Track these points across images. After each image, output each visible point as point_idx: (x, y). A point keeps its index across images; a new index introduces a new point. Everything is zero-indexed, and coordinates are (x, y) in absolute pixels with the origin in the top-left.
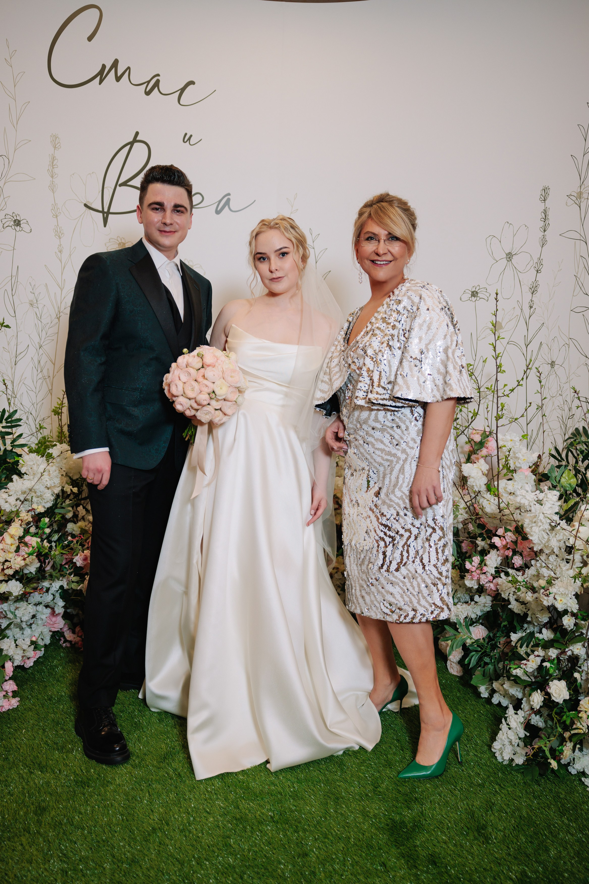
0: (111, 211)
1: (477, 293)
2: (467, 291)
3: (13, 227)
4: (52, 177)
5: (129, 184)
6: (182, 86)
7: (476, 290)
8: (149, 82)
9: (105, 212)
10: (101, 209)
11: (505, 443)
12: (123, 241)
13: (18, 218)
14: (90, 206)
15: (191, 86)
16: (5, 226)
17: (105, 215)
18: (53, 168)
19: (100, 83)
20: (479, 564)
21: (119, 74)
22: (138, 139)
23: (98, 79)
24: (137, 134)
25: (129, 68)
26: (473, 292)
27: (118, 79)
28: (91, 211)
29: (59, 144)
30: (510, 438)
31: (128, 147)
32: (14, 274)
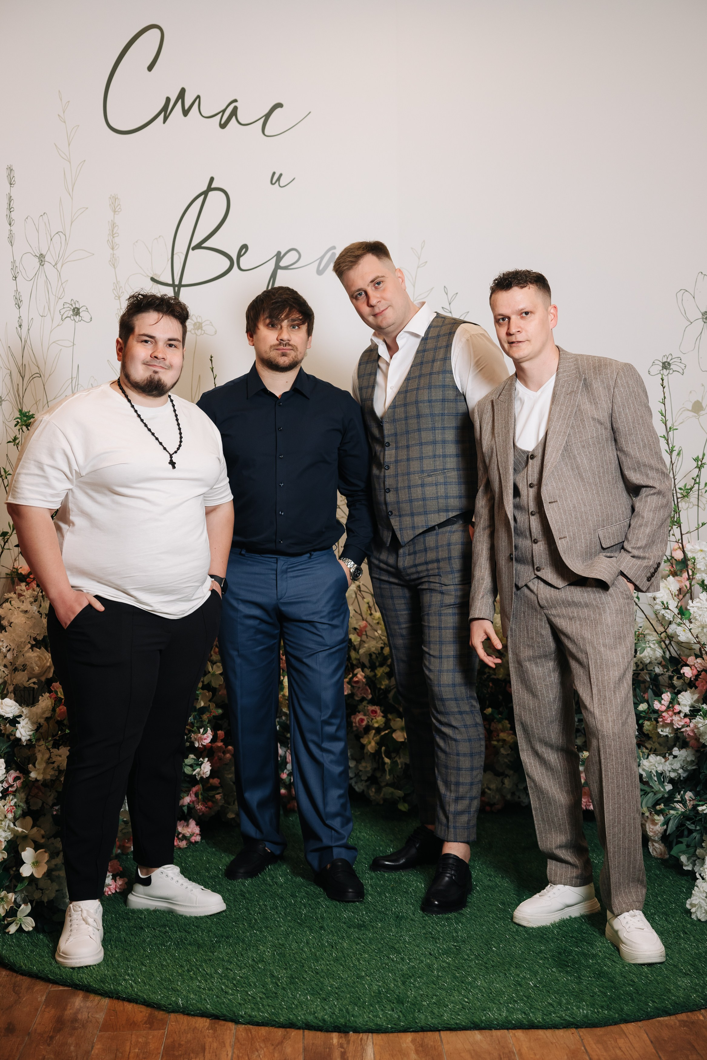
0: (183, 283)
1: (669, 364)
2: (657, 362)
3: (72, 318)
4: (113, 249)
5: (205, 245)
6: (266, 111)
7: (668, 361)
8: (224, 111)
9: (176, 286)
10: (171, 282)
11: (694, 555)
12: (199, 320)
13: (77, 306)
14: (158, 279)
15: (278, 110)
16: (64, 317)
17: (176, 288)
18: (113, 237)
19: (164, 122)
20: (670, 703)
21: (187, 106)
22: (213, 186)
23: (162, 116)
24: (212, 179)
25: (198, 97)
26: (664, 363)
27: (186, 113)
28: (159, 285)
29: (119, 207)
30: (699, 548)
31: (202, 198)
32: (75, 375)
